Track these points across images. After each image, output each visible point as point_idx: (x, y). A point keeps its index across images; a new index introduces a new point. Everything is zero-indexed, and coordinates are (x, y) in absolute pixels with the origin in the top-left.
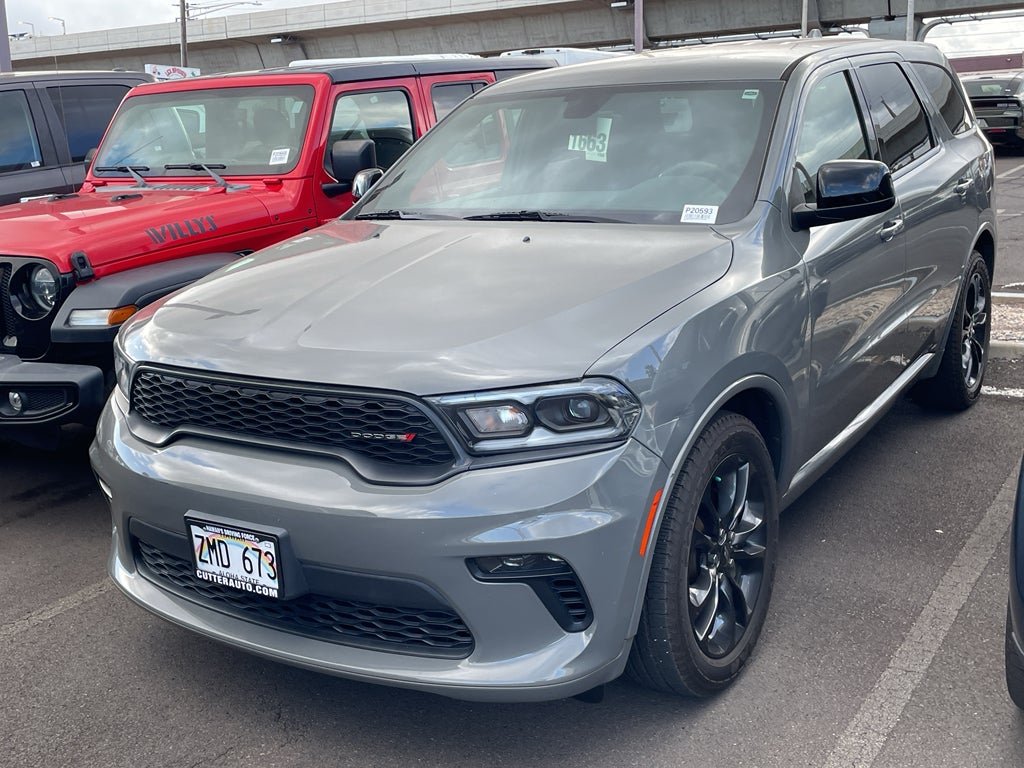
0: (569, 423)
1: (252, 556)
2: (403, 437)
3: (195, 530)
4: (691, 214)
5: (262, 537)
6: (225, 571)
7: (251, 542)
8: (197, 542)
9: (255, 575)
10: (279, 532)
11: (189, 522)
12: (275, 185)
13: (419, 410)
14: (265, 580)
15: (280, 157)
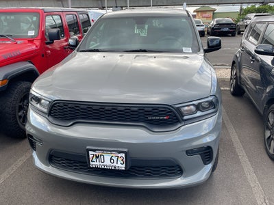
0: (204, 109)
1: (114, 158)
2: (165, 118)
3: (90, 152)
4: (185, 49)
5: (119, 152)
6: (102, 164)
7: (114, 154)
8: (91, 156)
9: (115, 164)
10: (126, 150)
11: (88, 151)
12: (31, 41)
13: (170, 109)
14: (119, 165)
15: (32, 33)
